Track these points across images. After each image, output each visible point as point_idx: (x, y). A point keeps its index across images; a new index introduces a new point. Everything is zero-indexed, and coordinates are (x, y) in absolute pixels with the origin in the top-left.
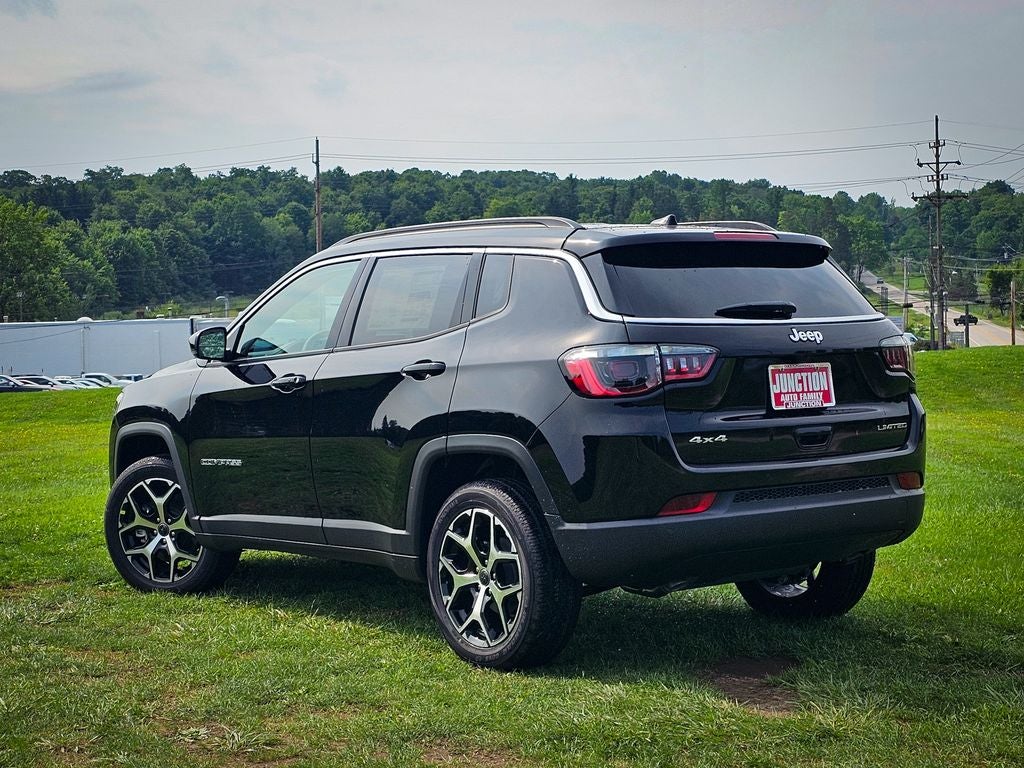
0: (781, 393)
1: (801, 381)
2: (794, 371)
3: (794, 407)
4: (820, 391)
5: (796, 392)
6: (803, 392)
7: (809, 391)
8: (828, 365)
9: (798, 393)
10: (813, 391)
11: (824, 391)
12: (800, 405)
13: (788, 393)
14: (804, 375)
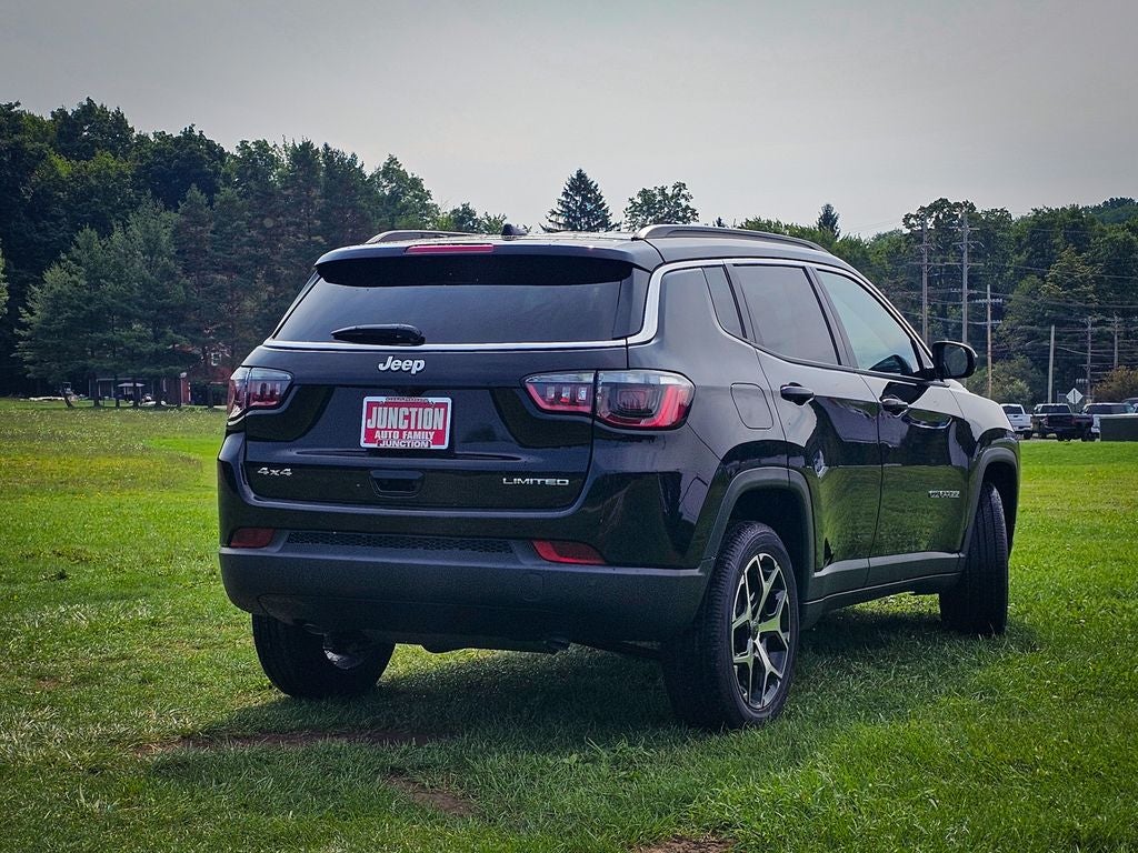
0: (376, 429)
1: (408, 417)
2: (400, 405)
3: (389, 446)
4: (432, 430)
5: (398, 429)
6: (409, 429)
7: (416, 429)
8: (448, 400)
9: (401, 431)
10: (422, 430)
11: (437, 432)
12: (398, 445)
13: (386, 429)
14: (414, 410)
